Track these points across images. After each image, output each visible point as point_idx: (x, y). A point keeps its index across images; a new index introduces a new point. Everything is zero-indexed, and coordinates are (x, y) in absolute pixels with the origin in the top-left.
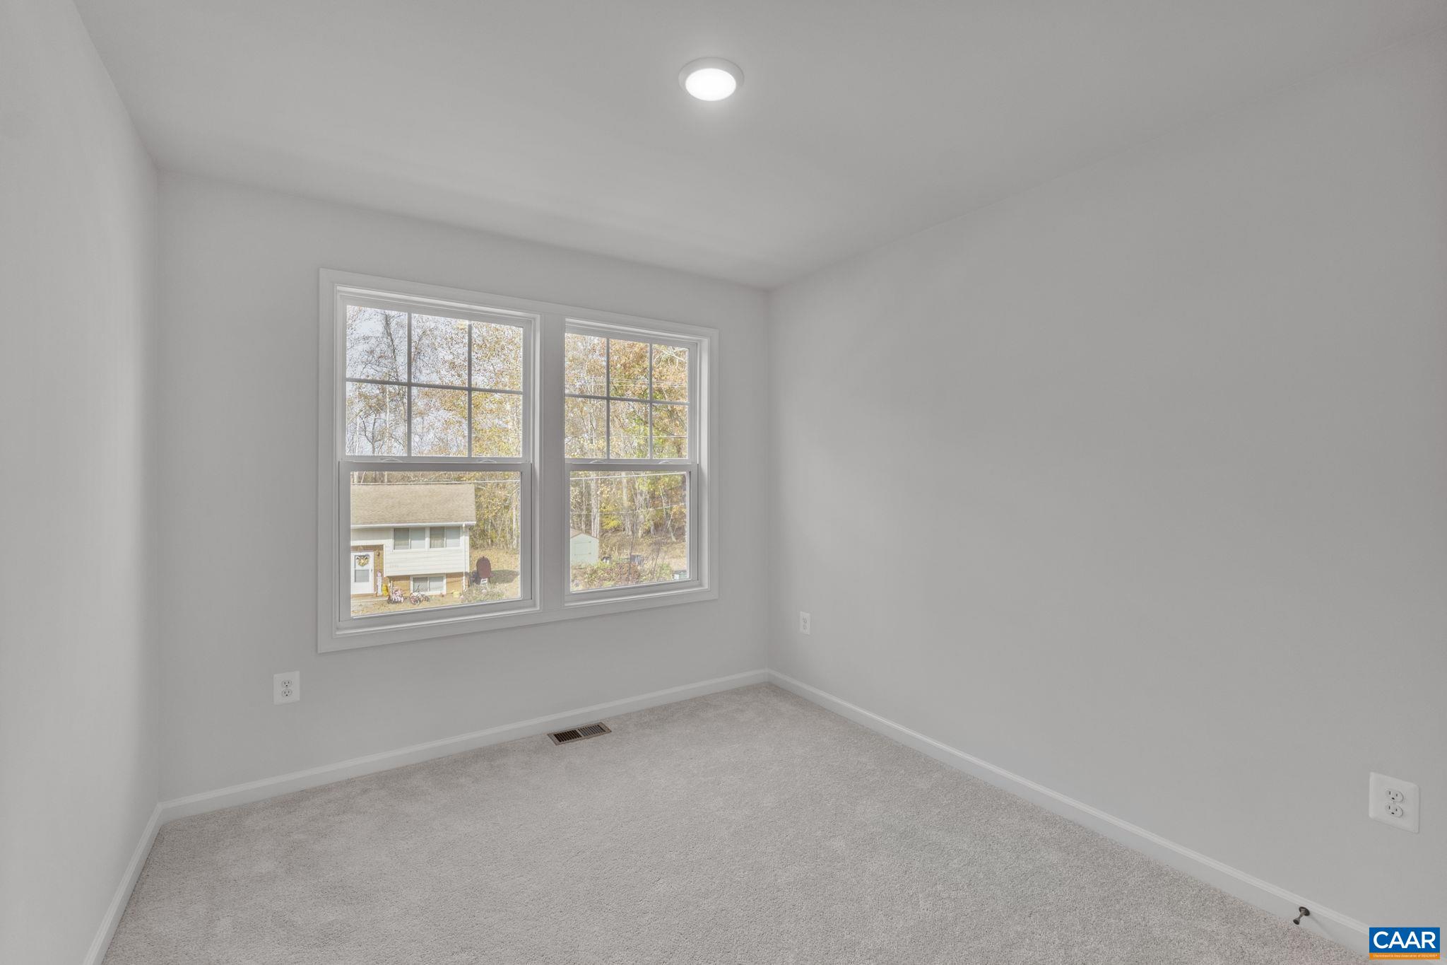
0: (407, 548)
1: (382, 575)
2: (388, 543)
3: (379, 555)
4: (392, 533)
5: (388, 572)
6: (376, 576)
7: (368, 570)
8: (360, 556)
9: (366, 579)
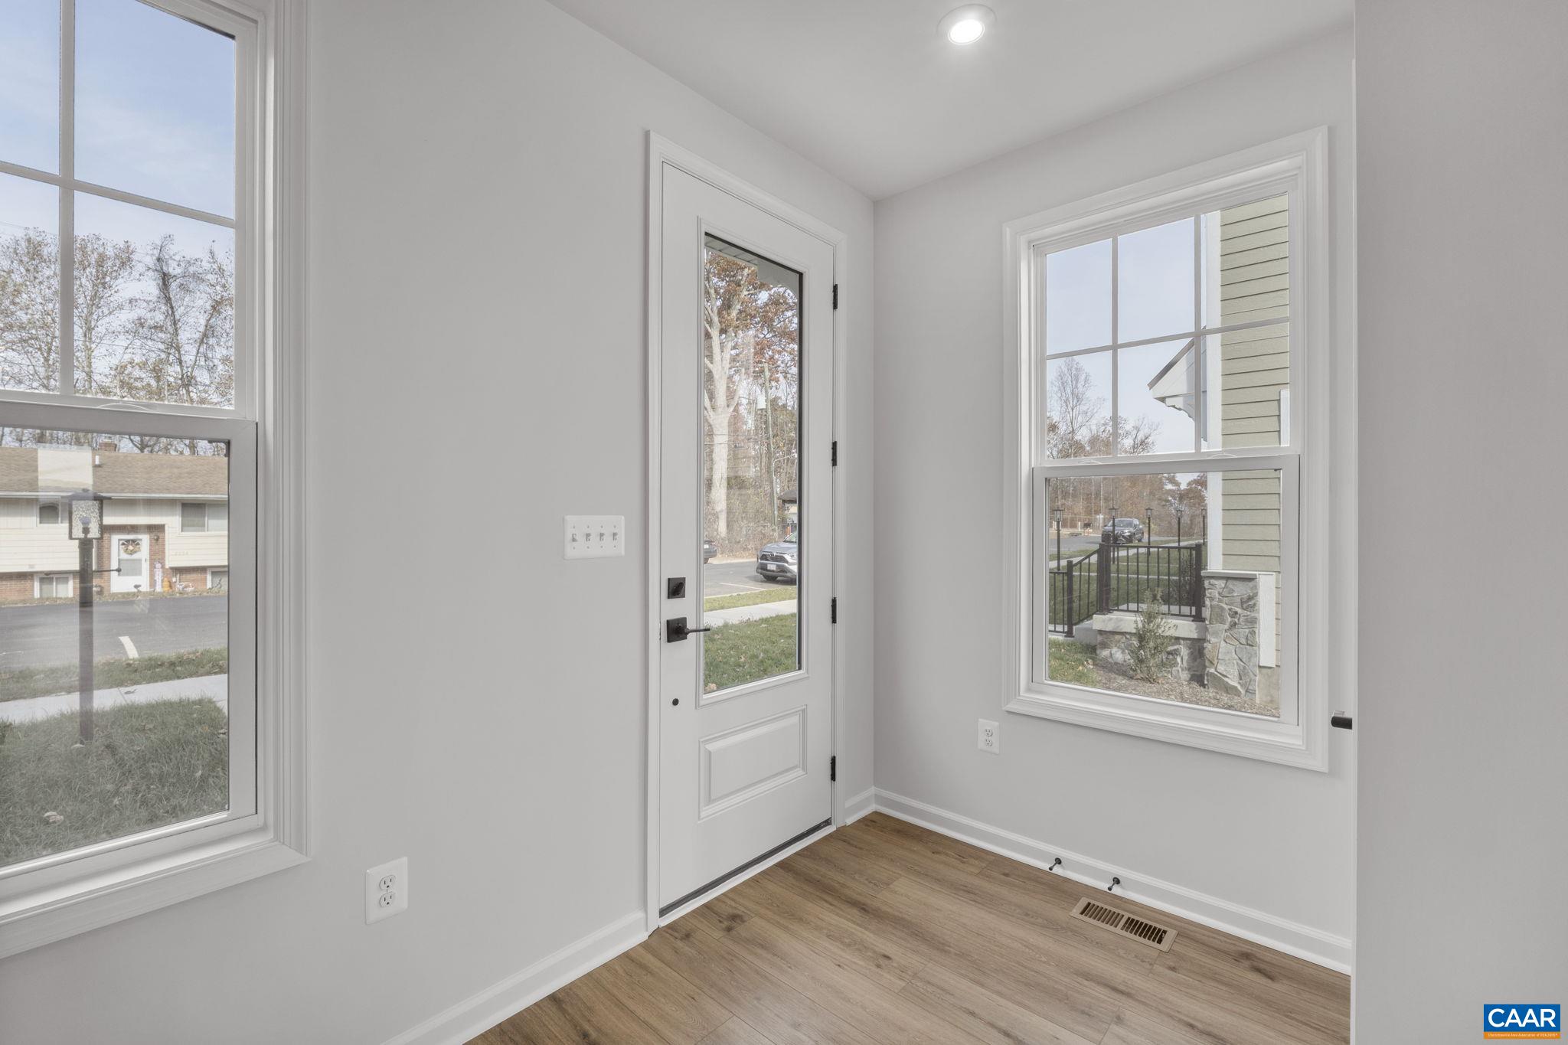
0: (204, 531)
1: (163, 567)
2: (172, 521)
3: (157, 540)
4: (179, 510)
5: (171, 562)
6: (152, 567)
7: (140, 560)
8: (128, 541)
9: (136, 571)
